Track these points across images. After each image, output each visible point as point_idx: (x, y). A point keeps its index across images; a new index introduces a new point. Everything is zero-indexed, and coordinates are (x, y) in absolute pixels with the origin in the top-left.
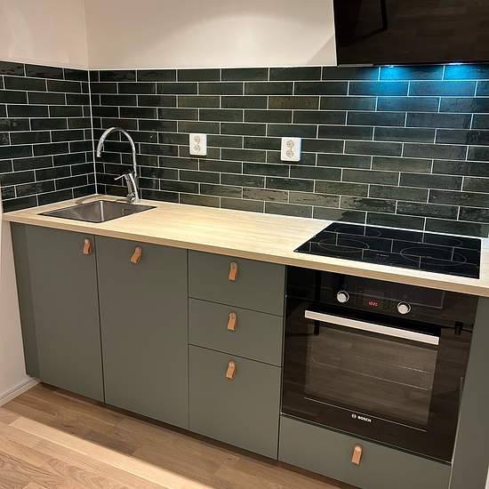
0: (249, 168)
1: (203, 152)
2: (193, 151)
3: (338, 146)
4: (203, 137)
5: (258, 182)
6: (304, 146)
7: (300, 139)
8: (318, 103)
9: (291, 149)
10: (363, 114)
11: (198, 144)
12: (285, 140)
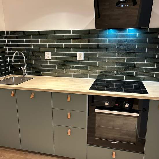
0: (66, 63)
1: (50, 58)
2: (46, 58)
3: (96, 55)
4: (50, 53)
5: (70, 67)
6: (85, 55)
7: (83, 53)
8: (88, 41)
9: (80, 56)
10: (103, 44)
11: (48, 56)
12: (78, 53)
